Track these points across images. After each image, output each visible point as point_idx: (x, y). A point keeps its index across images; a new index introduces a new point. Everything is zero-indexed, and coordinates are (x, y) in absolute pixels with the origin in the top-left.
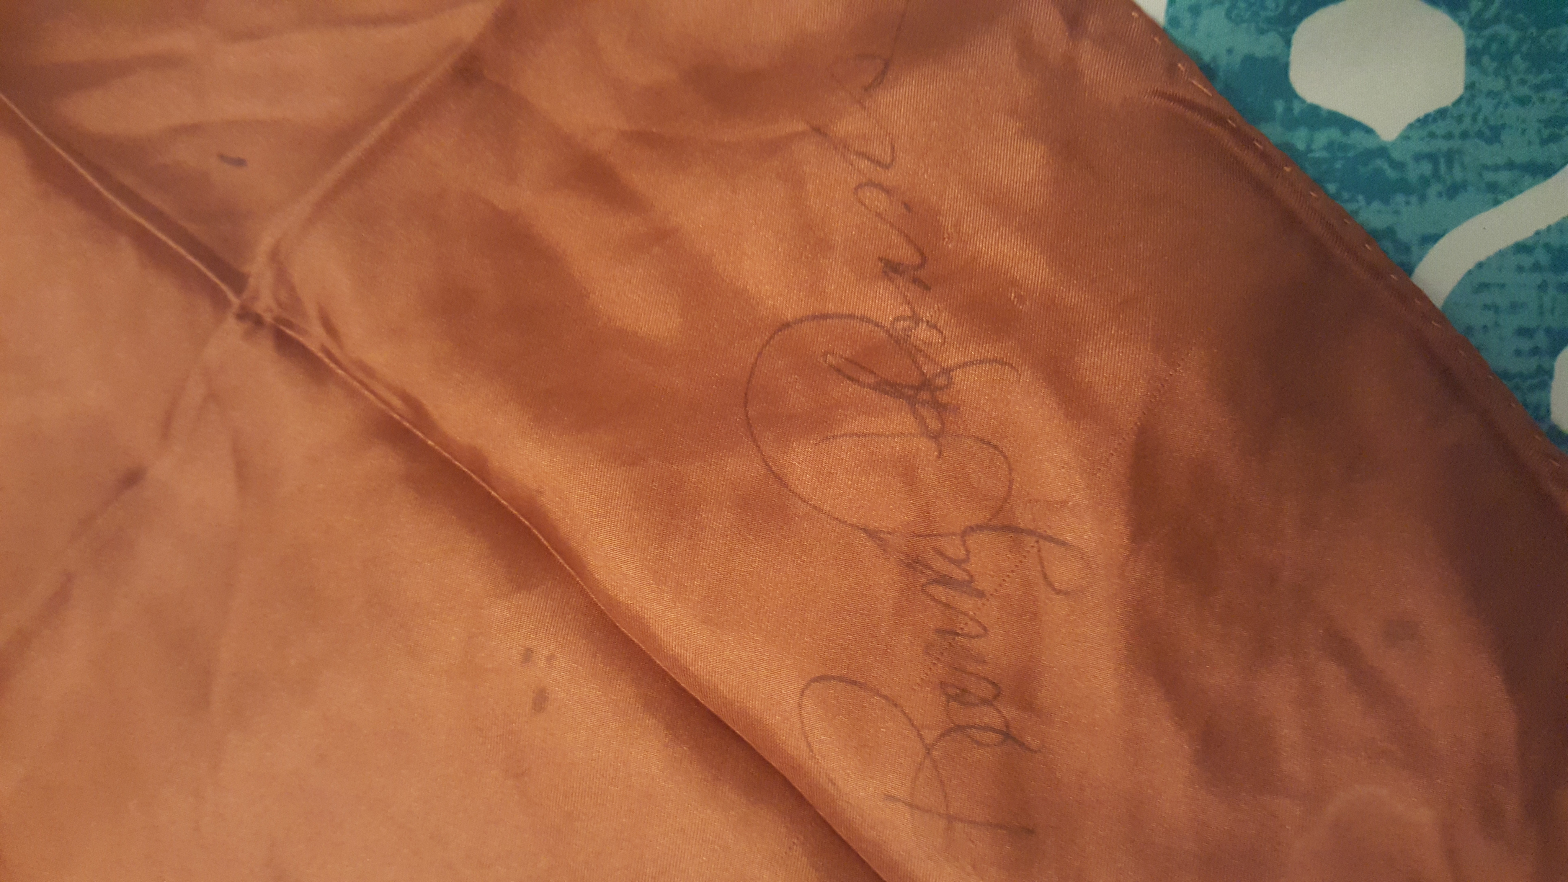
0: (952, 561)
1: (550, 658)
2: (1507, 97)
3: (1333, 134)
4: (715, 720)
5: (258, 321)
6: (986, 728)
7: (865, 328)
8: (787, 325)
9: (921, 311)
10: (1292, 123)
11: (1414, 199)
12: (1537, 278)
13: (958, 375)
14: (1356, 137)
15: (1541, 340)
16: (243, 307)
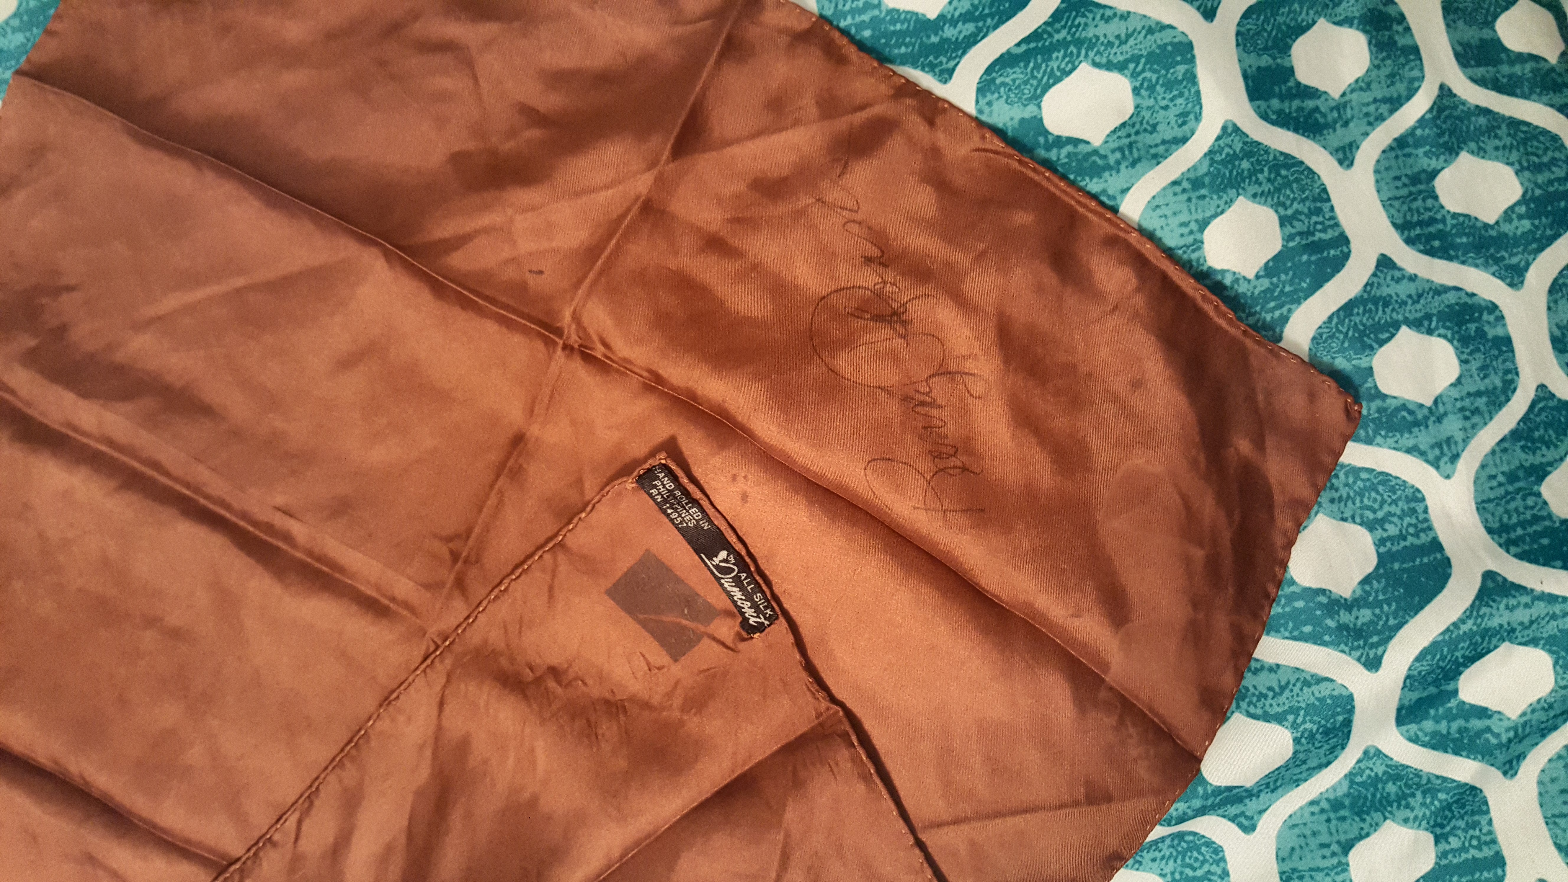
0: (924, 394)
1: (745, 477)
2: (1157, 108)
3: (1069, 148)
4: (827, 491)
5: (572, 349)
6: (955, 467)
7: (861, 292)
8: (824, 298)
9: (886, 278)
10: (1048, 147)
11: (1114, 173)
12: (1185, 196)
13: (909, 305)
14: (1082, 148)
15: (1194, 226)
16: (564, 344)
